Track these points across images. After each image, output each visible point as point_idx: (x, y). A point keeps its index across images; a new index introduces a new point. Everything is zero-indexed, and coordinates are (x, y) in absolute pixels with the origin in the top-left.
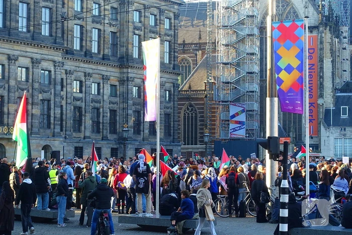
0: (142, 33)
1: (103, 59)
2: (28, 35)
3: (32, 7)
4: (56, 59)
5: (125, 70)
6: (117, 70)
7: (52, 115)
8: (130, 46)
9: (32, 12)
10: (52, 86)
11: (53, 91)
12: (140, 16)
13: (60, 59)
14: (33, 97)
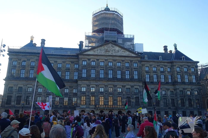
0: (181, 74)
1: (166, 83)
2: (129, 79)
3: (130, 71)
4: (140, 85)
5: (175, 86)
6: (173, 86)
7: (140, 101)
8: (176, 79)
9: (130, 73)
10: (139, 93)
11: (140, 94)
12: (180, 69)
13: (142, 85)
14: (132, 96)
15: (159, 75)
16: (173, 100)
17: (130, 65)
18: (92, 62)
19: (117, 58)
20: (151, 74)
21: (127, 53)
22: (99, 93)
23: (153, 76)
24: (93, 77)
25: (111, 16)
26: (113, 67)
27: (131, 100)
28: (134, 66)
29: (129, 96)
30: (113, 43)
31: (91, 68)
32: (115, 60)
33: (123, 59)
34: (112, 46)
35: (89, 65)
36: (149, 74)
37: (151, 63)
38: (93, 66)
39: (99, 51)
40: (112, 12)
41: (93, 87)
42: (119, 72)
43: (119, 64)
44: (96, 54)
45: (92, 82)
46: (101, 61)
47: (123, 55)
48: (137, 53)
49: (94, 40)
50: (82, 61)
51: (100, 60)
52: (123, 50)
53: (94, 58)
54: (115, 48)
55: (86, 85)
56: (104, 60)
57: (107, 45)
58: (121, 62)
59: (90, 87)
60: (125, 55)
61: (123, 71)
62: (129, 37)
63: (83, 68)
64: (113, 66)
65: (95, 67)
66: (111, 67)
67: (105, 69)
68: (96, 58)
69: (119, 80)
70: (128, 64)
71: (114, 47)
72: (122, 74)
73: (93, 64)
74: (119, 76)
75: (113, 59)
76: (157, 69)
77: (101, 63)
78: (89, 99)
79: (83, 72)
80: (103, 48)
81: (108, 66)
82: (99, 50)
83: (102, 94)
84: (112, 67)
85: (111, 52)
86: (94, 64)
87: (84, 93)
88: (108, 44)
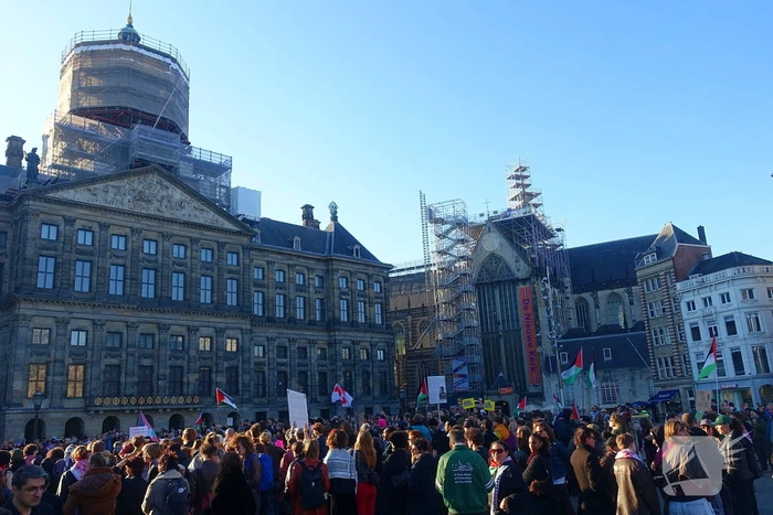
0: (349, 298)
1: (309, 324)
2: (212, 306)
3: (216, 279)
4: (243, 326)
5: (332, 333)
6: (326, 334)
7: (240, 381)
8: (336, 311)
9: (216, 284)
10: (240, 353)
11: (240, 358)
12: (347, 282)
13: (249, 327)
14: (217, 365)
15: (292, 296)
16: (323, 375)
17: (216, 257)
18: (81, 233)
19: (175, 229)
20: (271, 291)
21: (208, 217)
22: (104, 353)
23: (273, 300)
24: (81, 292)
25: (156, 71)
26: (160, 261)
27: (214, 375)
28: (229, 262)
29: (209, 363)
30: (165, 171)
31: (74, 256)
32: (164, 236)
33: (195, 233)
34: (161, 184)
35: (66, 241)
36: (265, 290)
37: (272, 257)
38: (85, 248)
39: (110, 196)
40: (161, 58)
41: (79, 330)
42: (177, 280)
43: (178, 252)
44: (100, 202)
45: (76, 309)
46: (116, 232)
47: (196, 221)
48: (240, 219)
49: (91, 148)
50: (39, 223)
51: (112, 227)
52: (196, 204)
53: (91, 218)
54: (170, 192)
55: (50, 322)
56: (128, 231)
57: (142, 178)
58: (189, 244)
59: (70, 327)
60: (201, 221)
61: (194, 275)
62: (216, 160)
63: (45, 252)
64: (160, 257)
65: (91, 254)
66: (149, 259)
67: (128, 263)
68: (99, 219)
69: (177, 307)
70: (209, 252)
71: (167, 188)
72: (188, 288)
73: (84, 239)
74: (177, 294)
75: (162, 229)
76: (287, 276)
77: (115, 239)
78: (62, 374)
79: (42, 267)
80: (124, 184)
81: (141, 255)
82: (111, 190)
83: (114, 357)
84: (153, 258)
85: (156, 204)
86: (89, 242)
87: (42, 350)
88: (147, 172)
